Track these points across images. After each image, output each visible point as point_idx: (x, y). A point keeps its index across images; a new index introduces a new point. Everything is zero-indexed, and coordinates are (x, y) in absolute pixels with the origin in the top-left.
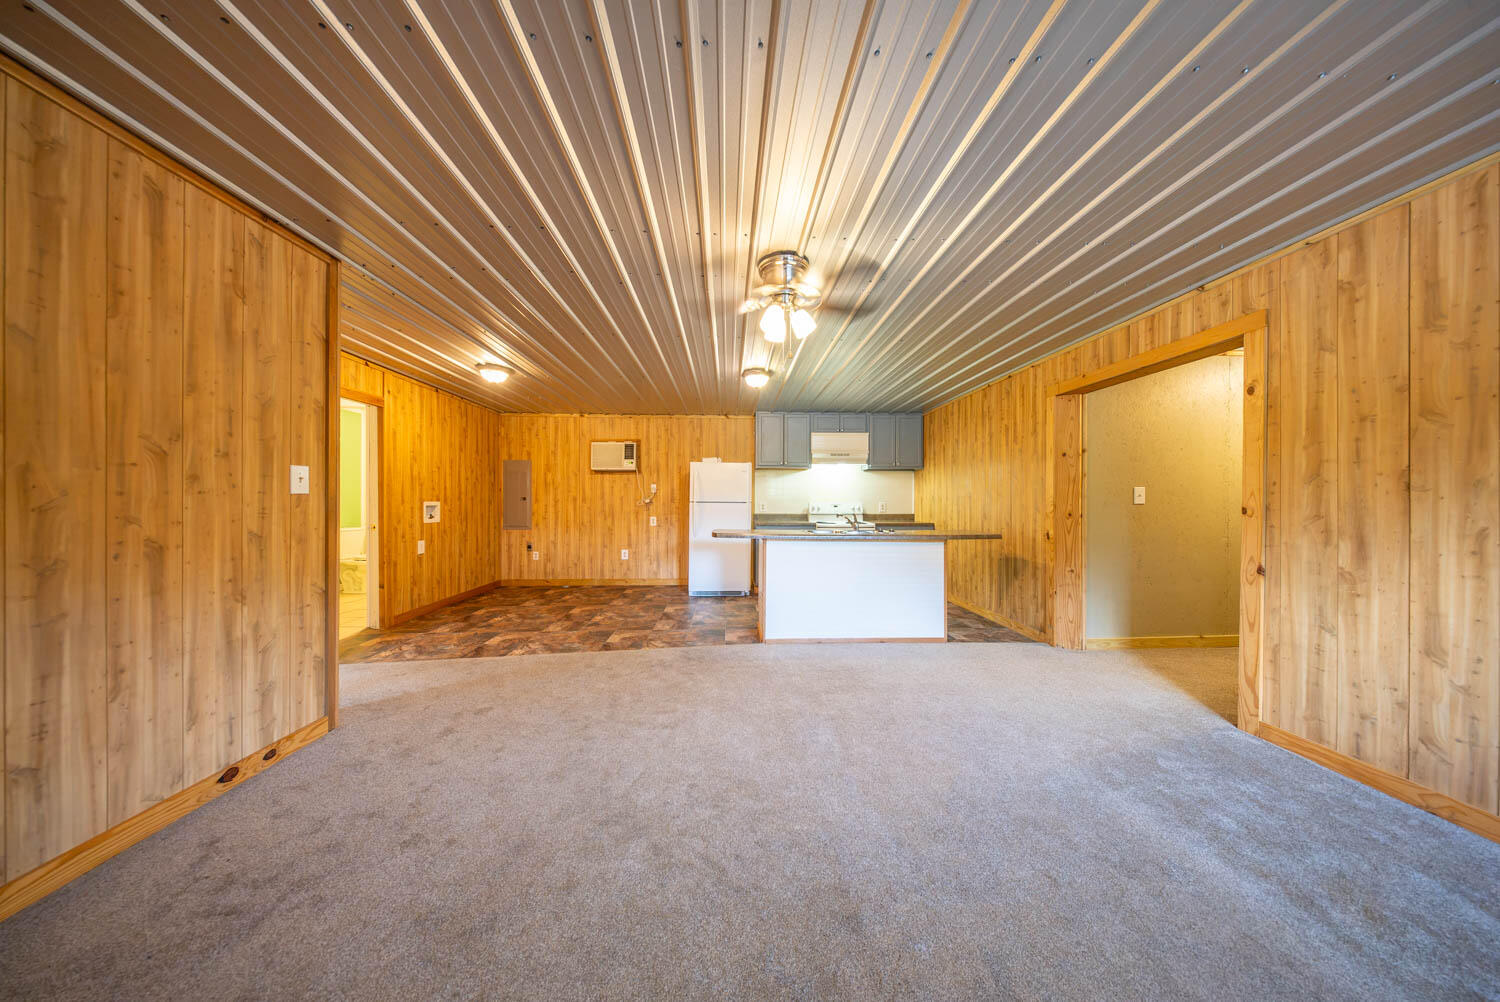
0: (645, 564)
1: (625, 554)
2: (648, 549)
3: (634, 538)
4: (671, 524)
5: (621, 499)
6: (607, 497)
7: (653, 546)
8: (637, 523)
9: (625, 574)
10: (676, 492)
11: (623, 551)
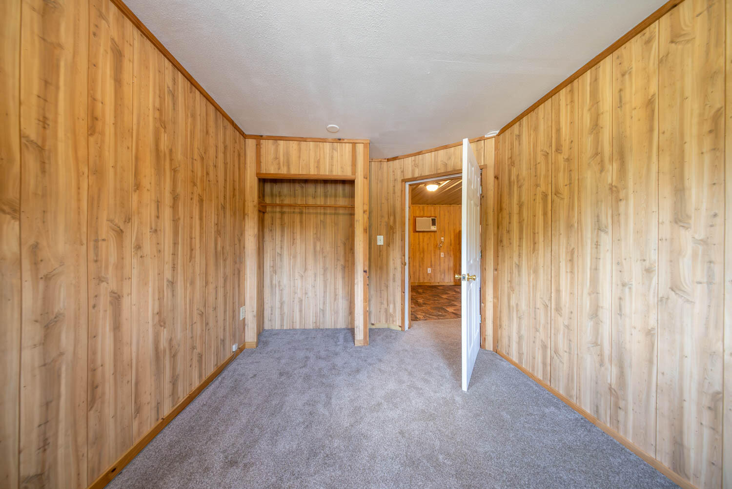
0: (439, 275)
1: (429, 270)
2: (440, 268)
3: (433, 263)
4: (450, 256)
5: (428, 244)
6: (421, 243)
7: (442, 267)
8: (435, 256)
9: (429, 280)
10: (453, 241)
11: (428, 269)
